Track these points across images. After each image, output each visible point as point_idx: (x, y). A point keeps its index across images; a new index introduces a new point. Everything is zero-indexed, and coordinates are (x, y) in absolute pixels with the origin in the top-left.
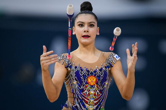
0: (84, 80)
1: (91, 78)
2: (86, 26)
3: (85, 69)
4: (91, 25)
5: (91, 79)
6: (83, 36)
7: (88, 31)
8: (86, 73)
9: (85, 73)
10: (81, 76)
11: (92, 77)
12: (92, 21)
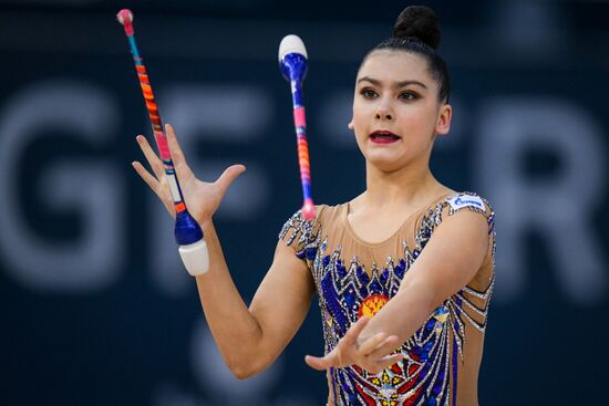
0: (351, 312)
1: (372, 305)
2: (386, 94)
3: (354, 266)
4: (406, 94)
5: (372, 309)
6: (374, 136)
7: (389, 117)
8: (357, 286)
9: (351, 286)
10: (340, 298)
11: (376, 300)
12: (410, 78)
